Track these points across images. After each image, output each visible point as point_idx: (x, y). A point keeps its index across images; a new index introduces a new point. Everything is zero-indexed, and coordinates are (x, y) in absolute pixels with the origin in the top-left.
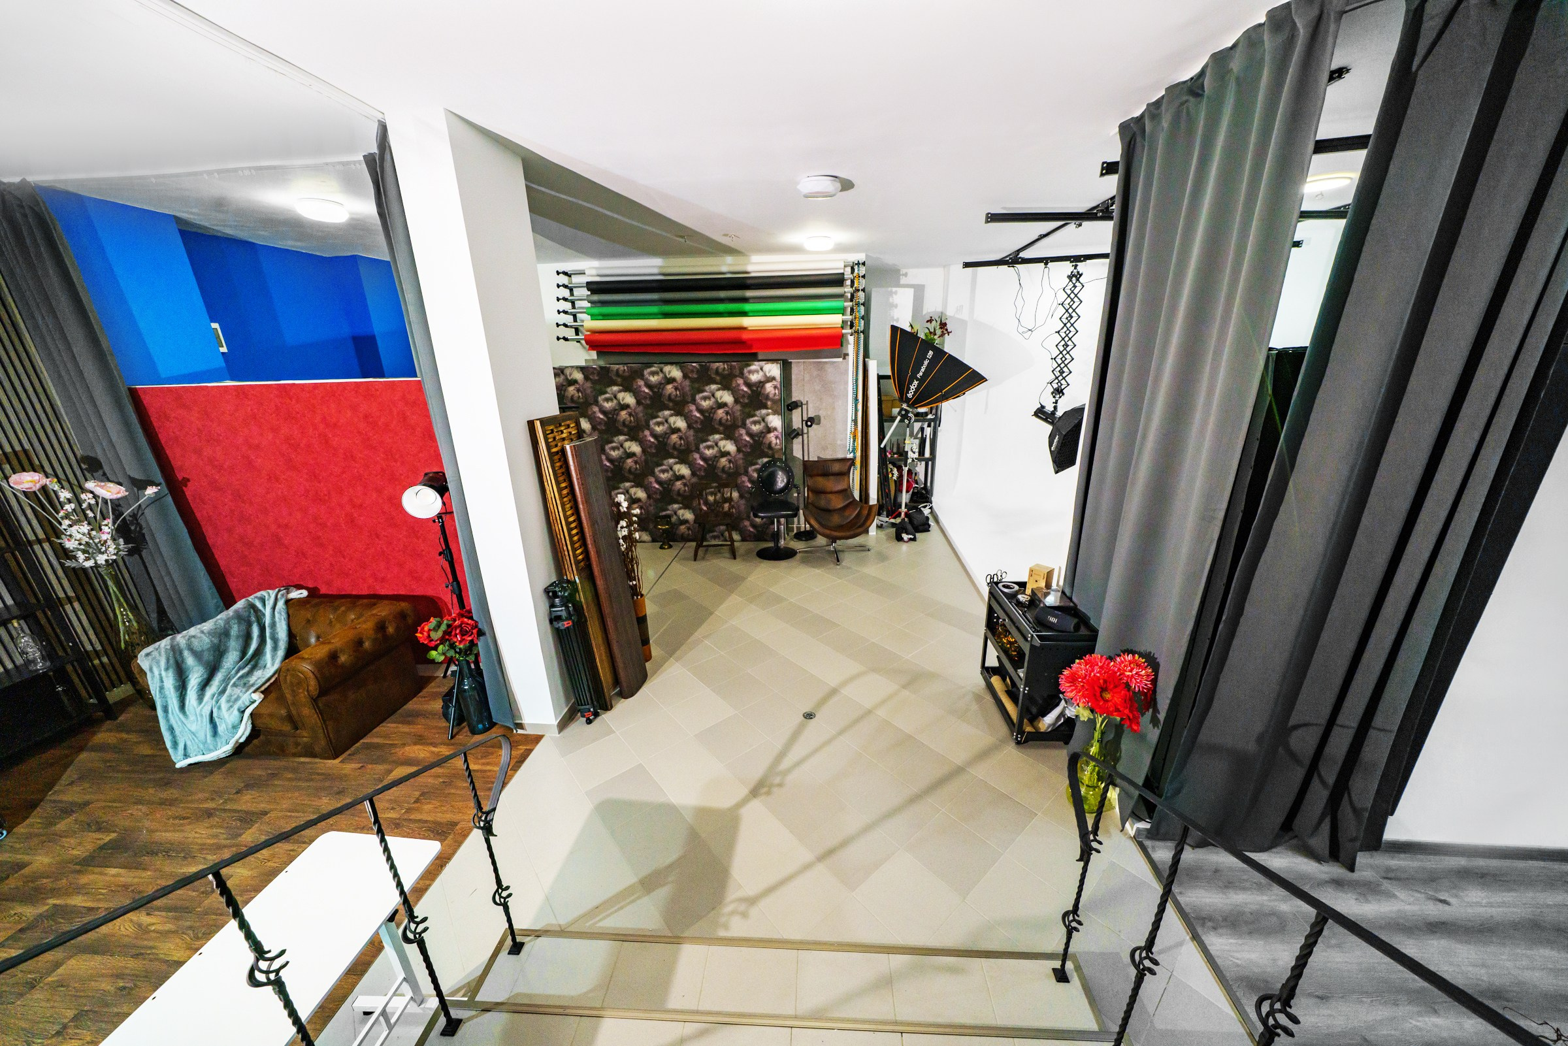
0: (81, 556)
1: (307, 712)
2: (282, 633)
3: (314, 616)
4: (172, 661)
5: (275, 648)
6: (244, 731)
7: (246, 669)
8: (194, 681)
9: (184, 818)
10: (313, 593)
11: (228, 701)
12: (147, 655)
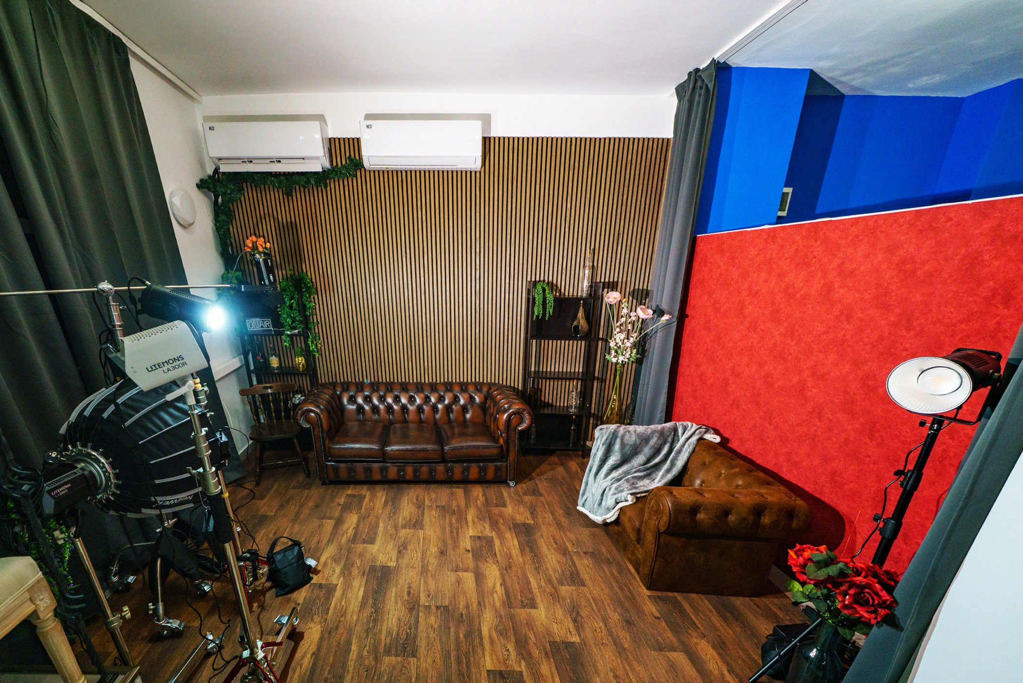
0: (613, 352)
1: (650, 537)
2: (680, 463)
3: (710, 463)
4: (608, 441)
5: (668, 471)
6: (611, 516)
7: (641, 474)
8: (611, 462)
9: (556, 543)
10: (725, 442)
11: (616, 489)
12: (601, 429)
